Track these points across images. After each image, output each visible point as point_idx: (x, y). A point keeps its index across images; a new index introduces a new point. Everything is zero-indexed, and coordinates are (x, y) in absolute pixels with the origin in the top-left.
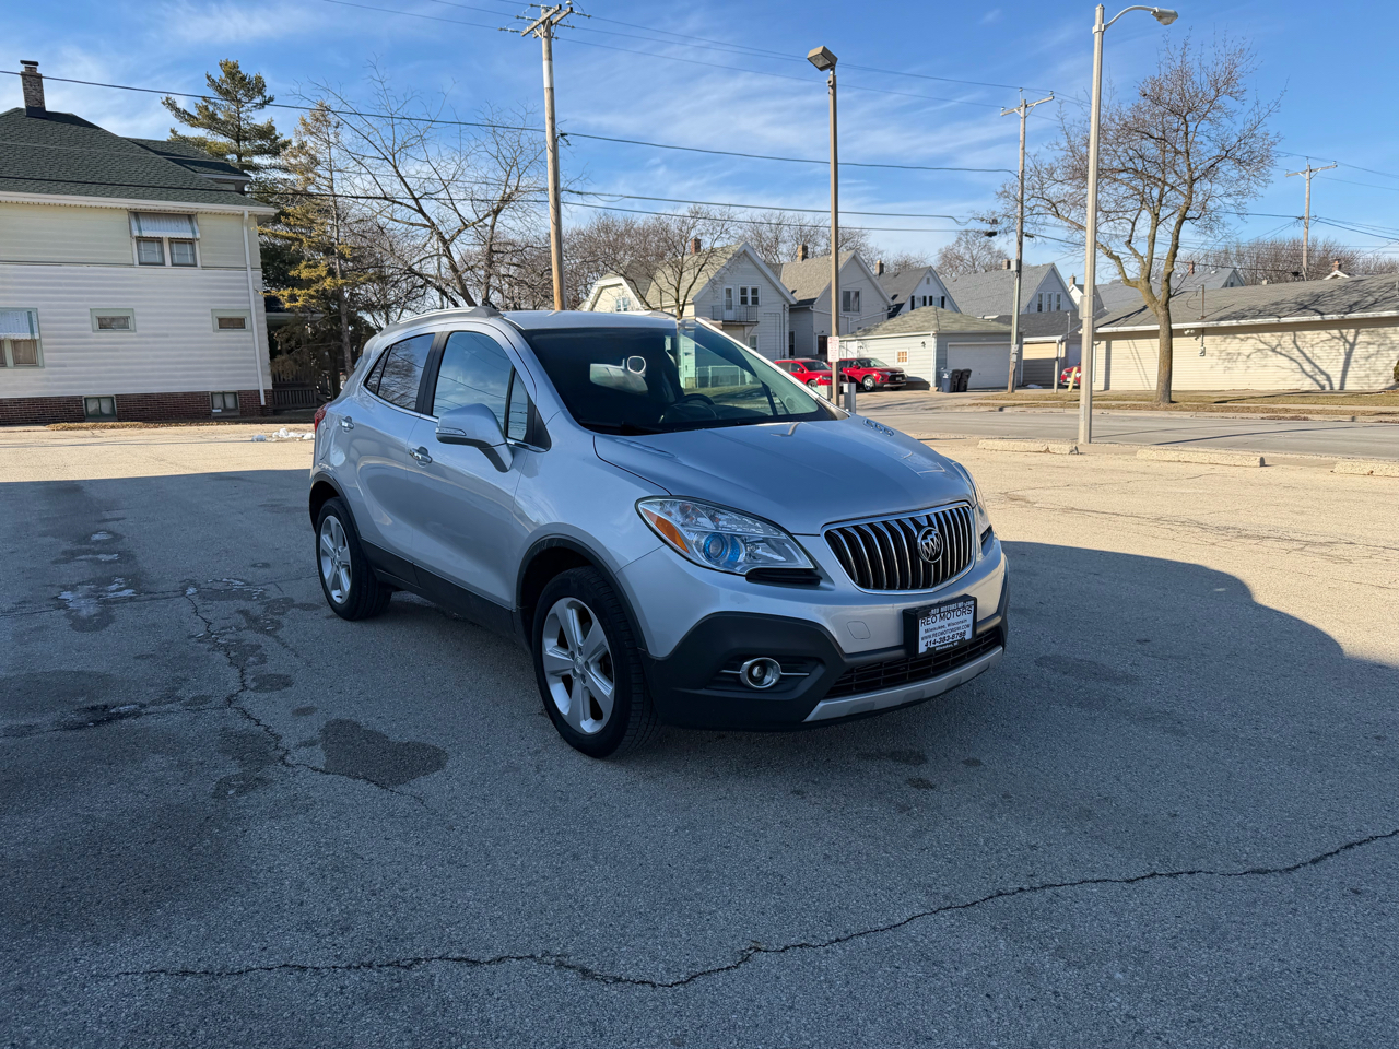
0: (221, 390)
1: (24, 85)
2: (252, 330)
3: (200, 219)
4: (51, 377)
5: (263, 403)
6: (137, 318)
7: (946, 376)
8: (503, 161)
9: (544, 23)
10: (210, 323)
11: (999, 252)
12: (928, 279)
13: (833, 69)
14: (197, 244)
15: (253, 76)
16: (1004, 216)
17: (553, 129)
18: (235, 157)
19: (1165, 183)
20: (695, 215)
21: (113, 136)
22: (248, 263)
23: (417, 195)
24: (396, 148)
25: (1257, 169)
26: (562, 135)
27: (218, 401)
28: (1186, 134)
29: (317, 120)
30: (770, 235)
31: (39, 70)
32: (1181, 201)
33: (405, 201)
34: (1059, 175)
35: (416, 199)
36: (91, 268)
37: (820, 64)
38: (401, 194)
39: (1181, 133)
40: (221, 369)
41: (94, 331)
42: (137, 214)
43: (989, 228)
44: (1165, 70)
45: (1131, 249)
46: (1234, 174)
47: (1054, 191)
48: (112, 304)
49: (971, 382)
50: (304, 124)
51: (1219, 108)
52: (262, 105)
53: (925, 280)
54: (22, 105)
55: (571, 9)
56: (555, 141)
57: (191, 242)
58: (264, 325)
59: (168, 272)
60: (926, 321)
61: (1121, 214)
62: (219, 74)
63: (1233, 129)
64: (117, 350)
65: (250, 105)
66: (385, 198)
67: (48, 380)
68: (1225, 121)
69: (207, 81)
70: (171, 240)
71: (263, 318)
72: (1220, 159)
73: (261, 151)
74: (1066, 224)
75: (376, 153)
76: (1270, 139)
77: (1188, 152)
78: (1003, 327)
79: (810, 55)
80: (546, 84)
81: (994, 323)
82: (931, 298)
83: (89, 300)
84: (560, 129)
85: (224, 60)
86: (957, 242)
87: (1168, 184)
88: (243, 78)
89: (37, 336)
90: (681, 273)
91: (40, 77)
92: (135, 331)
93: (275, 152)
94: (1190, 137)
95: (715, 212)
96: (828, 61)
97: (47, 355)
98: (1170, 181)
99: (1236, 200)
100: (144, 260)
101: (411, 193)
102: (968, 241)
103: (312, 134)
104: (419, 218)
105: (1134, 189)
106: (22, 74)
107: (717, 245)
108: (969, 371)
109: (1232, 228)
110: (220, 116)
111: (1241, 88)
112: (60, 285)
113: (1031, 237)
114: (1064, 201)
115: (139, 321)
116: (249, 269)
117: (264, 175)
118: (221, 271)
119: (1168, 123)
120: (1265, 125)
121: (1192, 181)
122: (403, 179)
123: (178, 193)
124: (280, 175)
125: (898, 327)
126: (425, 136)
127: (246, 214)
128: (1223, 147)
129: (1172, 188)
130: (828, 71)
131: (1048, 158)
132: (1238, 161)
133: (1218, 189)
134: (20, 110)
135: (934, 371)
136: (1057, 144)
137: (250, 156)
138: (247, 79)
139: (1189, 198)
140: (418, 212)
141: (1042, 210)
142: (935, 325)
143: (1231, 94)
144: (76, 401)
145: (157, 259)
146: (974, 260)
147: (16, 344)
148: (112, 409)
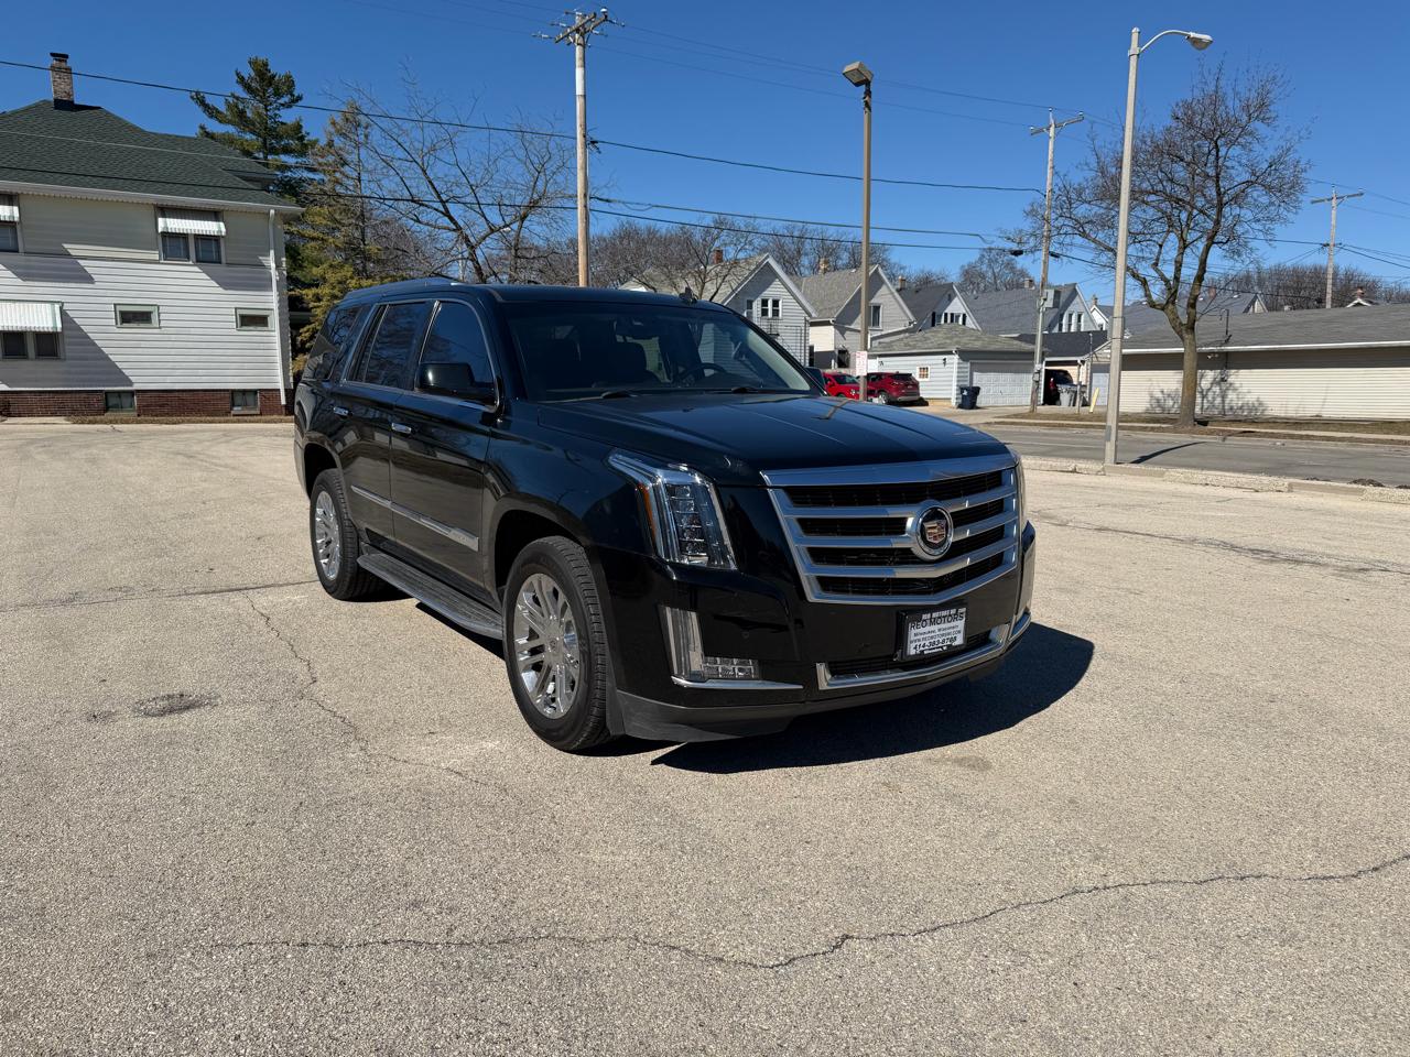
0: (242, 389)
1: (54, 77)
2: (274, 329)
3: (227, 217)
4: (72, 369)
5: (281, 401)
6: (162, 313)
7: (965, 393)
8: (531, 167)
9: (577, 30)
10: (232, 321)
11: (1022, 271)
12: (950, 296)
13: (867, 83)
14: (222, 241)
15: (283, 74)
16: (1032, 235)
17: (584, 136)
19: (1193, 207)
20: (720, 226)
21: (142, 131)
22: (272, 261)
23: (444, 197)
24: (425, 150)
25: (1288, 196)
26: (593, 142)
27: (239, 400)
28: (1217, 157)
29: (348, 122)
30: (793, 247)
31: (70, 62)
32: (1210, 225)
33: (431, 204)
34: (1087, 195)
35: (442, 201)
37: (856, 80)
38: (429, 197)
39: (1212, 158)
40: (242, 368)
41: (117, 326)
42: (164, 210)
43: (1015, 247)
44: (1197, 93)
45: (1157, 271)
46: (1264, 200)
47: (1081, 211)
48: (135, 300)
50: (334, 123)
51: (1251, 133)
52: (288, 106)
53: (946, 297)
54: (51, 98)
55: (606, 17)
56: (585, 148)
57: (216, 239)
58: (286, 324)
59: (193, 269)
60: (947, 338)
61: (1148, 236)
62: (248, 72)
63: (1263, 154)
64: (138, 346)
65: (278, 104)
66: (413, 201)
67: (70, 372)
68: (1256, 147)
69: (236, 78)
70: (197, 236)
71: (285, 317)
72: (1249, 183)
73: (287, 151)
74: (1093, 245)
75: (402, 154)
76: (1302, 165)
77: (1217, 176)
78: (1027, 347)
79: (846, 70)
80: (579, 90)
81: (1016, 342)
82: (952, 315)
83: (114, 296)
85: (253, 57)
86: (980, 259)
87: (1196, 208)
88: (272, 77)
89: (60, 329)
90: (704, 283)
91: (70, 69)
92: (157, 327)
93: (302, 153)
94: (1221, 161)
95: (740, 223)
96: (864, 78)
97: (67, 349)
98: (1199, 205)
99: (1264, 225)
100: (169, 255)
101: (439, 196)
102: (990, 259)
103: (341, 134)
104: (445, 221)
105: (1163, 211)
106: (53, 67)
107: (741, 255)
110: (248, 114)
111: (1274, 115)
113: (1056, 255)
114: (1092, 222)
115: (166, 319)
116: (273, 267)
117: (289, 174)
118: (248, 269)
119: (1199, 146)
120: (1296, 151)
121: (1221, 206)
122: (430, 182)
123: (205, 189)
124: (306, 175)
125: (920, 344)
126: (455, 139)
127: (272, 212)
128: (1253, 174)
129: (1201, 212)
130: (863, 87)
131: (1077, 178)
132: (1269, 188)
133: (1247, 214)
134: (49, 102)
135: (955, 387)
136: (1087, 164)
137: (277, 154)
138: (277, 78)
139: (1217, 222)
140: (445, 215)
141: (1070, 230)
142: (957, 343)
143: (1263, 120)
144: (96, 395)
145: (182, 255)
146: (995, 278)
147: (38, 336)
148: (132, 404)
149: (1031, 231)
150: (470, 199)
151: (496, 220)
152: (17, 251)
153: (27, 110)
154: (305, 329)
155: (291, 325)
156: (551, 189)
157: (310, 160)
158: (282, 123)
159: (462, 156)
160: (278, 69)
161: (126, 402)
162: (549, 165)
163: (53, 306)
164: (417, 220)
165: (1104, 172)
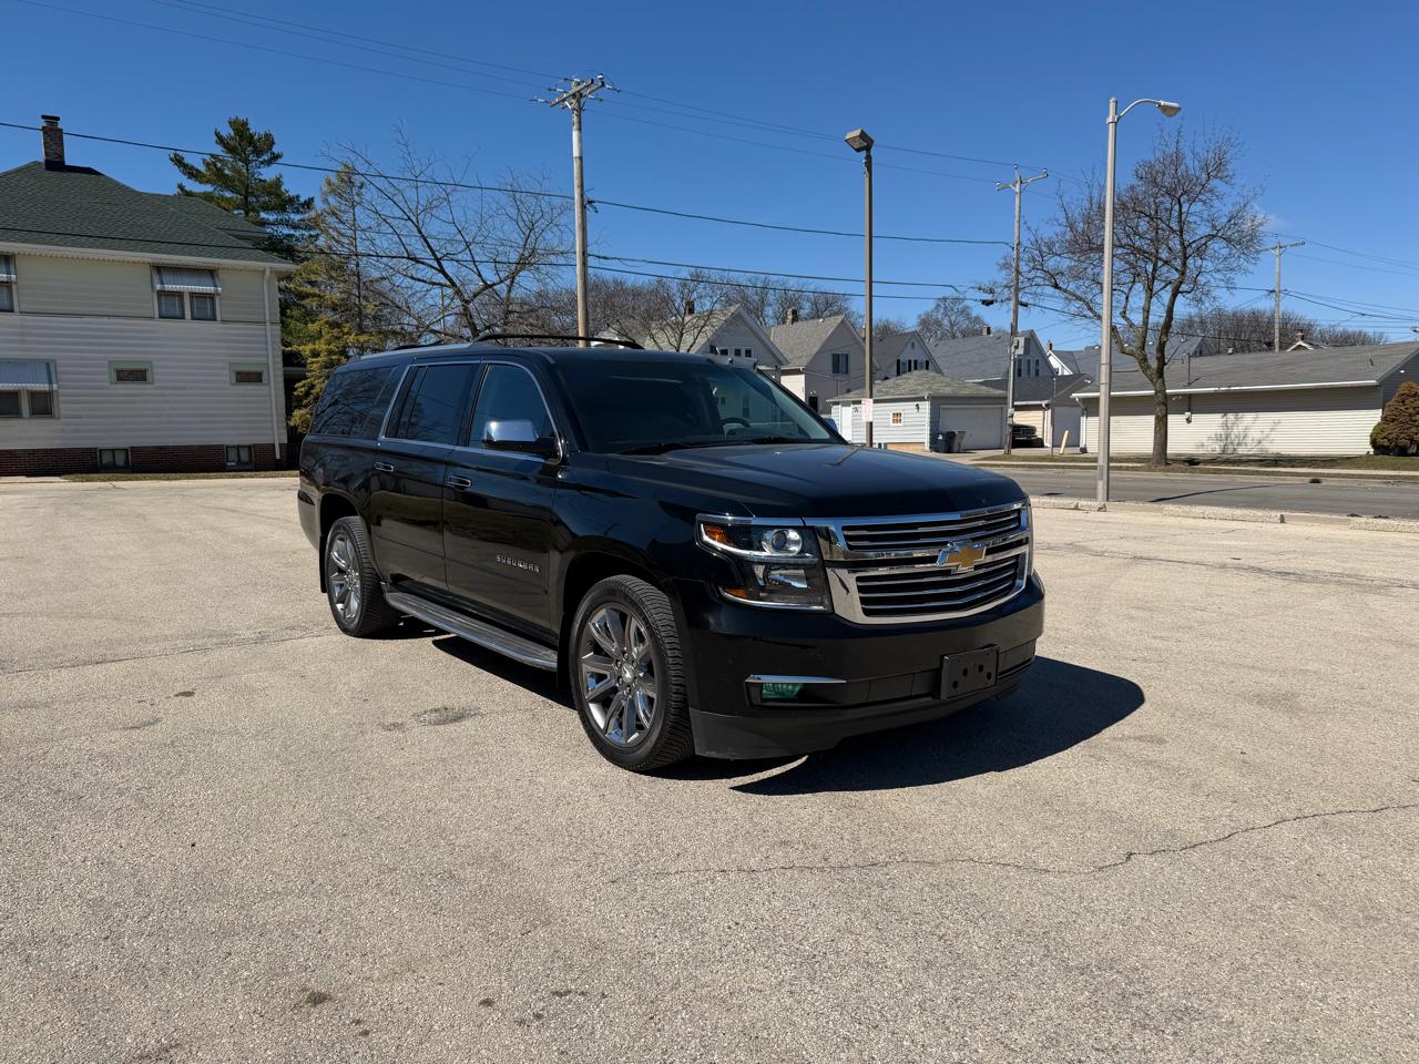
0: (236, 444)
1: (45, 140)
2: (269, 384)
3: (222, 275)
4: (66, 428)
5: (278, 457)
6: (155, 370)
8: (521, 224)
9: (574, 96)
10: (227, 376)
11: (976, 318)
12: (913, 344)
13: (868, 149)
14: (217, 298)
15: (262, 133)
16: (1006, 286)
17: (582, 196)
18: (242, 213)
19: (1157, 258)
20: (697, 279)
21: (132, 191)
22: (267, 318)
23: (439, 255)
24: (420, 208)
25: (1247, 248)
26: (590, 202)
27: (233, 455)
28: (1181, 213)
29: (342, 181)
30: (756, 297)
31: (60, 125)
32: (1175, 275)
33: (427, 261)
34: (1057, 248)
35: (438, 260)
36: (112, 320)
37: (857, 146)
38: (424, 254)
39: (1175, 213)
40: (238, 422)
41: (111, 383)
42: (159, 269)
43: (989, 297)
44: (1158, 154)
45: (1127, 319)
46: (1225, 252)
47: (1051, 263)
48: (131, 358)
49: (966, 442)
50: (329, 184)
51: (1211, 191)
52: (269, 162)
53: (910, 345)
54: (42, 159)
55: (603, 83)
56: (583, 207)
57: (211, 297)
58: (281, 379)
59: (188, 326)
62: (227, 132)
63: (1223, 210)
64: (133, 402)
65: (259, 161)
66: (408, 258)
67: (63, 431)
68: (1216, 203)
69: (216, 138)
70: (193, 295)
71: (281, 373)
72: (1212, 237)
73: (266, 208)
74: (1063, 295)
75: (400, 214)
76: (1259, 220)
77: (1181, 231)
78: (999, 392)
79: (848, 137)
80: (576, 153)
81: (983, 388)
82: (916, 362)
83: (108, 352)
85: (233, 118)
86: (936, 308)
87: (1162, 259)
88: (252, 136)
89: (54, 388)
90: (682, 334)
91: (61, 131)
92: (153, 383)
93: (284, 210)
94: (1183, 216)
95: (715, 276)
96: (865, 144)
97: (62, 406)
98: (1165, 256)
99: (1225, 275)
100: (164, 313)
101: (434, 254)
102: (945, 308)
103: (333, 193)
104: (440, 278)
105: (1127, 262)
106: (44, 129)
107: (716, 307)
108: (963, 433)
110: (227, 172)
111: (1231, 174)
112: (80, 336)
113: (1025, 305)
114: (1062, 273)
115: (158, 374)
116: (268, 324)
117: (269, 230)
118: (241, 326)
119: (1162, 203)
120: (1252, 207)
121: (1186, 258)
122: (425, 239)
123: (200, 248)
124: (286, 231)
125: (892, 390)
126: (453, 199)
127: (268, 272)
128: (1214, 227)
129: (1166, 263)
130: (864, 153)
131: (1048, 233)
132: (1228, 240)
133: (1208, 265)
134: (40, 163)
135: (927, 429)
136: (1057, 220)
137: (257, 211)
138: (256, 137)
140: (440, 271)
141: (1039, 281)
142: (929, 389)
143: (1221, 178)
144: (91, 452)
145: (178, 313)
146: (952, 325)
147: (33, 395)
148: (127, 462)
149: (1005, 283)
150: (466, 256)
151: (491, 277)
152: (12, 311)
153: (18, 171)
154: (300, 384)
155: (285, 380)
156: (541, 246)
157: (296, 218)
158: (261, 180)
159: (458, 214)
160: (257, 129)
161: (120, 460)
162: (539, 223)
163: (48, 364)
164: (412, 278)
165: (1072, 227)
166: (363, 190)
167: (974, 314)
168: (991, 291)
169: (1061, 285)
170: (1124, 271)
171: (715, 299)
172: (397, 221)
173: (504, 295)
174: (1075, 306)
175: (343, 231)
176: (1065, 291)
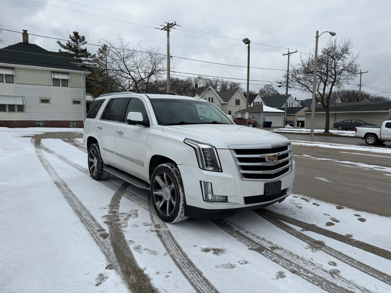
0: (73, 120)
1: (23, 36)
2: (82, 105)
3: (70, 74)
4: (27, 115)
7: (265, 123)
8: (152, 62)
9: (168, 27)
10: (71, 102)
11: (276, 90)
12: (258, 97)
13: (249, 43)
14: (69, 81)
15: (82, 36)
16: (285, 82)
17: (169, 55)
18: (76, 57)
19: (328, 75)
20: (200, 78)
21: (47, 51)
22: (82, 86)
23: (129, 70)
24: (125, 57)
26: (171, 57)
27: (72, 123)
29: (103, 49)
31: (28, 32)
32: (333, 80)
34: (299, 72)
35: (129, 71)
36: (40, 86)
37: (246, 42)
38: (125, 70)
39: (334, 63)
40: (73, 115)
41: (40, 103)
42: (53, 72)
43: (280, 85)
44: (329, 46)
45: (319, 92)
46: (347, 74)
47: (298, 76)
48: (45, 96)
49: (272, 125)
50: (99, 49)
51: (344, 57)
52: (84, 44)
54: (22, 42)
55: (175, 24)
56: (169, 58)
57: (67, 80)
58: (85, 103)
59: (61, 89)
60: (260, 109)
62: (72, 35)
63: (347, 62)
64: (45, 109)
65: (81, 43)
66: (121, 71)
67: (26, 116)
68: (345, 60)
69: (69, 37)
70: (62, 80)
71: (85, 101)
72: (343, 70)
73: (83, 56)
75: (119, 59)
76: (357, 66)
77: (335, 68)
82: (258, 102)
83: (39, 95)
84: (171, 55)
85: (74, 31)
86: (264, 88)
87: (329, 76)
89: (24, 104)
90: (194, 93)
91: (28, 34)
92: (51, 104)
93: (87, 57)
94: (336, 64)
95: (204, 77)
97: (26, 109)
98: (330, 75)
99: (347, 80)
100: (54, 84)
102: (267, 87)
103: (101, 52)
106: (23, 33)
107: (204, 86)
108: (272, 122)
109: (345, 88)
110: (73, 47)
111: (349, 52)
112: (31, 90)
113: (290, 87)
114: (301, 79)
115: (52, 101)
116: (82, 88)
117: (83, 62)
118: (75, 88)
119: (329, 60)
120: (355, 62)
121: (335, 76)
122: (126, 66)
123: (65, 67)
124: (87, 63)
125: (252, 110)
126: (133, 55)
127: (83, 73)
128: (344, 67)
129: (330, 76)
130: (248, 44)
131: (297, 67)
132: (348, 71)
133: (342, 77)
135: (262, 122)
136: (300, 64)
137: (80, 57)
138: (80, 37)
139: (335, 79)
140: (129, 75)
141: (294, 81)
143: (347, 53)
144: (33, 122)
145: (58, 84)
146: (269, 92)
147: (19, 106)
148: (43, 124)
149: (285, 81)
150: (136, 71)
151: (143, 76)
152: (13, 83)
153: (16, 45)
156: (157, 68)
157: (91, 59)
158: (81, 49)
159: (135, 60)
161: (41, 124)
162: (157, 62)
163: (23, 98)
164: (122, 76)
165: (304, 66)
166: (109, 52)
167: (275, 89)
168: (280, 83)
169: (300, 82)
170: (318, 79)
171: (204, 84)
172: (119, 61)
173: (146, 81)
174: (304, 88)
175: (103, 63)
176: (302, 84)
